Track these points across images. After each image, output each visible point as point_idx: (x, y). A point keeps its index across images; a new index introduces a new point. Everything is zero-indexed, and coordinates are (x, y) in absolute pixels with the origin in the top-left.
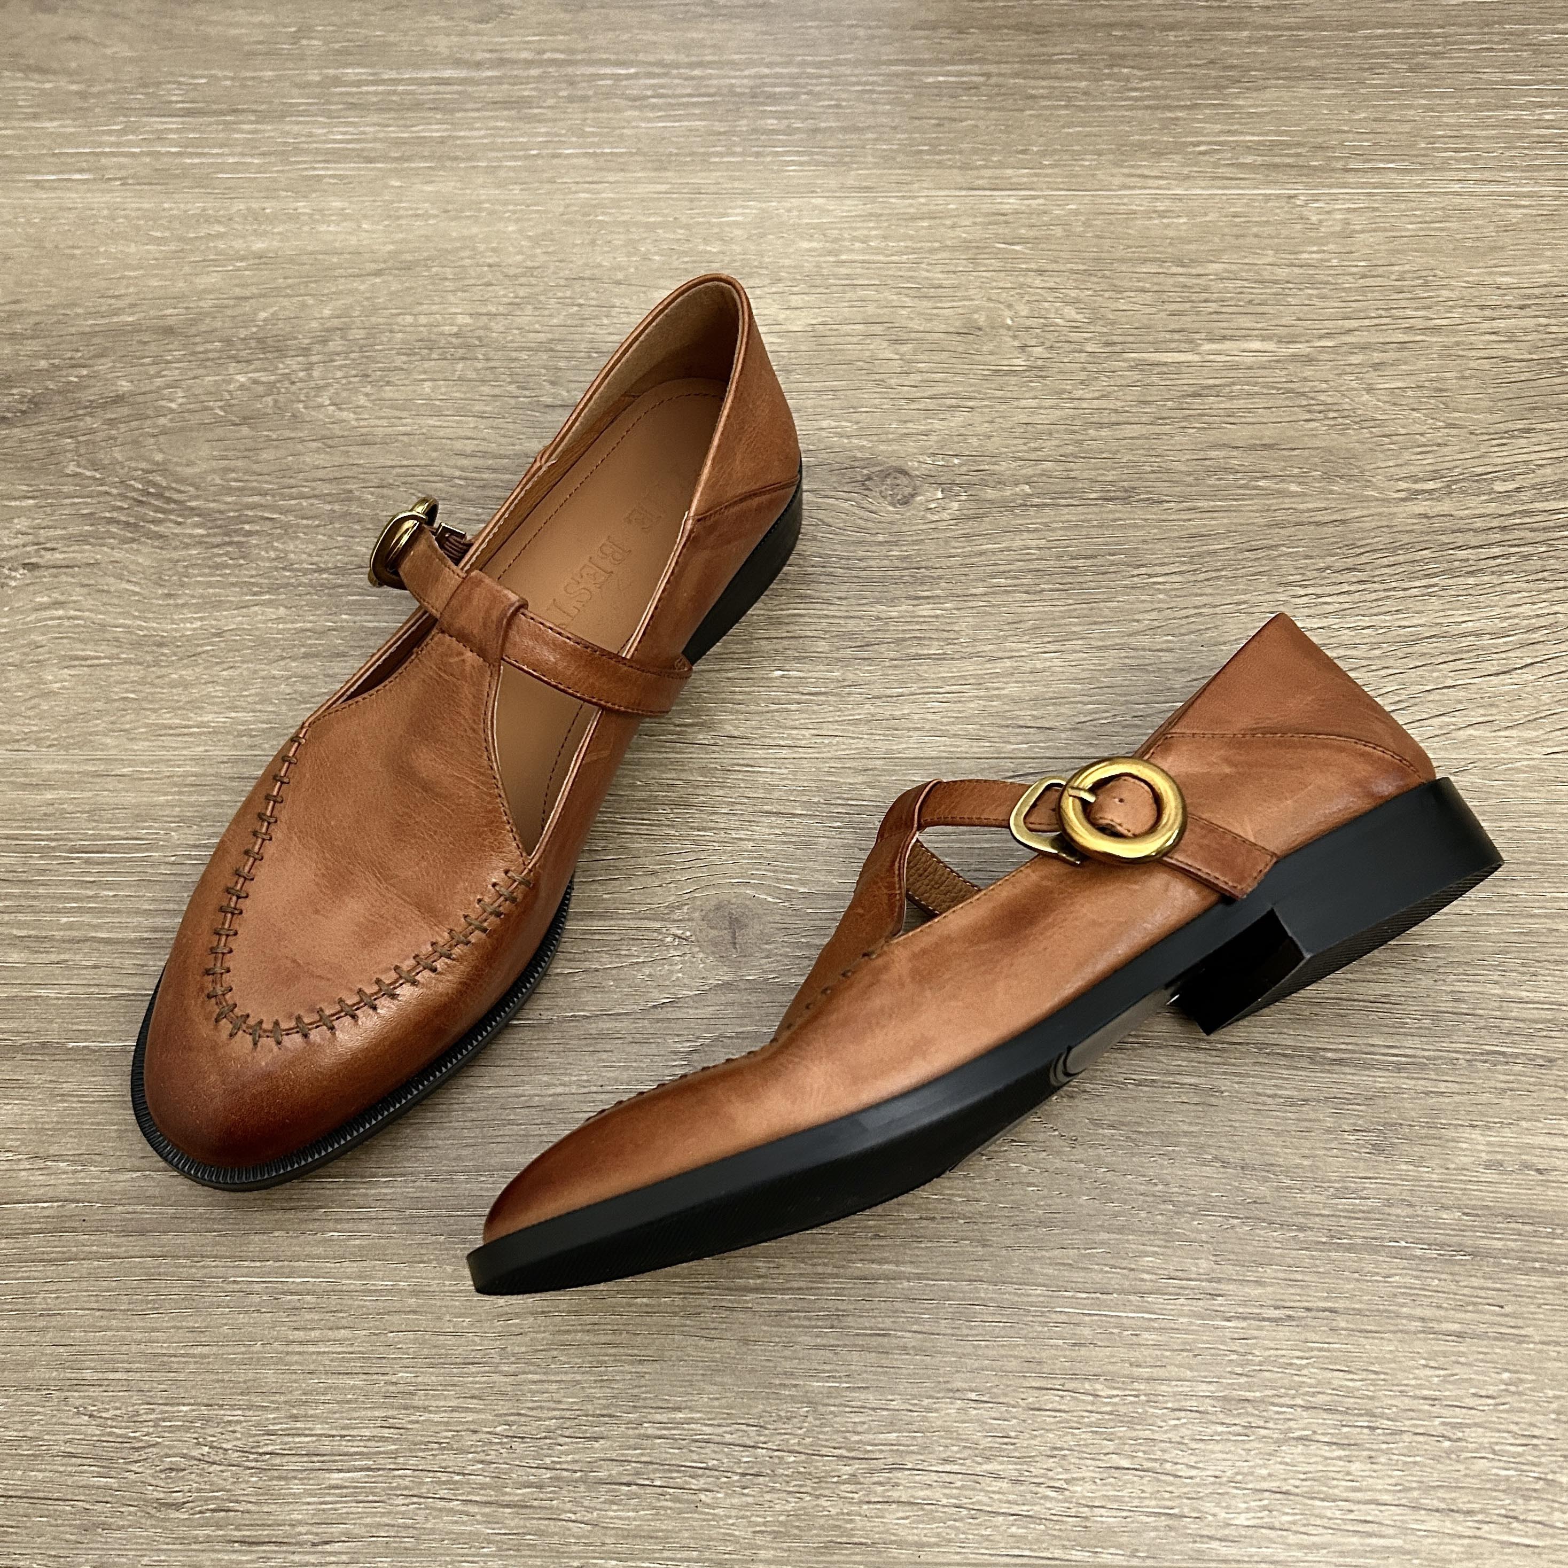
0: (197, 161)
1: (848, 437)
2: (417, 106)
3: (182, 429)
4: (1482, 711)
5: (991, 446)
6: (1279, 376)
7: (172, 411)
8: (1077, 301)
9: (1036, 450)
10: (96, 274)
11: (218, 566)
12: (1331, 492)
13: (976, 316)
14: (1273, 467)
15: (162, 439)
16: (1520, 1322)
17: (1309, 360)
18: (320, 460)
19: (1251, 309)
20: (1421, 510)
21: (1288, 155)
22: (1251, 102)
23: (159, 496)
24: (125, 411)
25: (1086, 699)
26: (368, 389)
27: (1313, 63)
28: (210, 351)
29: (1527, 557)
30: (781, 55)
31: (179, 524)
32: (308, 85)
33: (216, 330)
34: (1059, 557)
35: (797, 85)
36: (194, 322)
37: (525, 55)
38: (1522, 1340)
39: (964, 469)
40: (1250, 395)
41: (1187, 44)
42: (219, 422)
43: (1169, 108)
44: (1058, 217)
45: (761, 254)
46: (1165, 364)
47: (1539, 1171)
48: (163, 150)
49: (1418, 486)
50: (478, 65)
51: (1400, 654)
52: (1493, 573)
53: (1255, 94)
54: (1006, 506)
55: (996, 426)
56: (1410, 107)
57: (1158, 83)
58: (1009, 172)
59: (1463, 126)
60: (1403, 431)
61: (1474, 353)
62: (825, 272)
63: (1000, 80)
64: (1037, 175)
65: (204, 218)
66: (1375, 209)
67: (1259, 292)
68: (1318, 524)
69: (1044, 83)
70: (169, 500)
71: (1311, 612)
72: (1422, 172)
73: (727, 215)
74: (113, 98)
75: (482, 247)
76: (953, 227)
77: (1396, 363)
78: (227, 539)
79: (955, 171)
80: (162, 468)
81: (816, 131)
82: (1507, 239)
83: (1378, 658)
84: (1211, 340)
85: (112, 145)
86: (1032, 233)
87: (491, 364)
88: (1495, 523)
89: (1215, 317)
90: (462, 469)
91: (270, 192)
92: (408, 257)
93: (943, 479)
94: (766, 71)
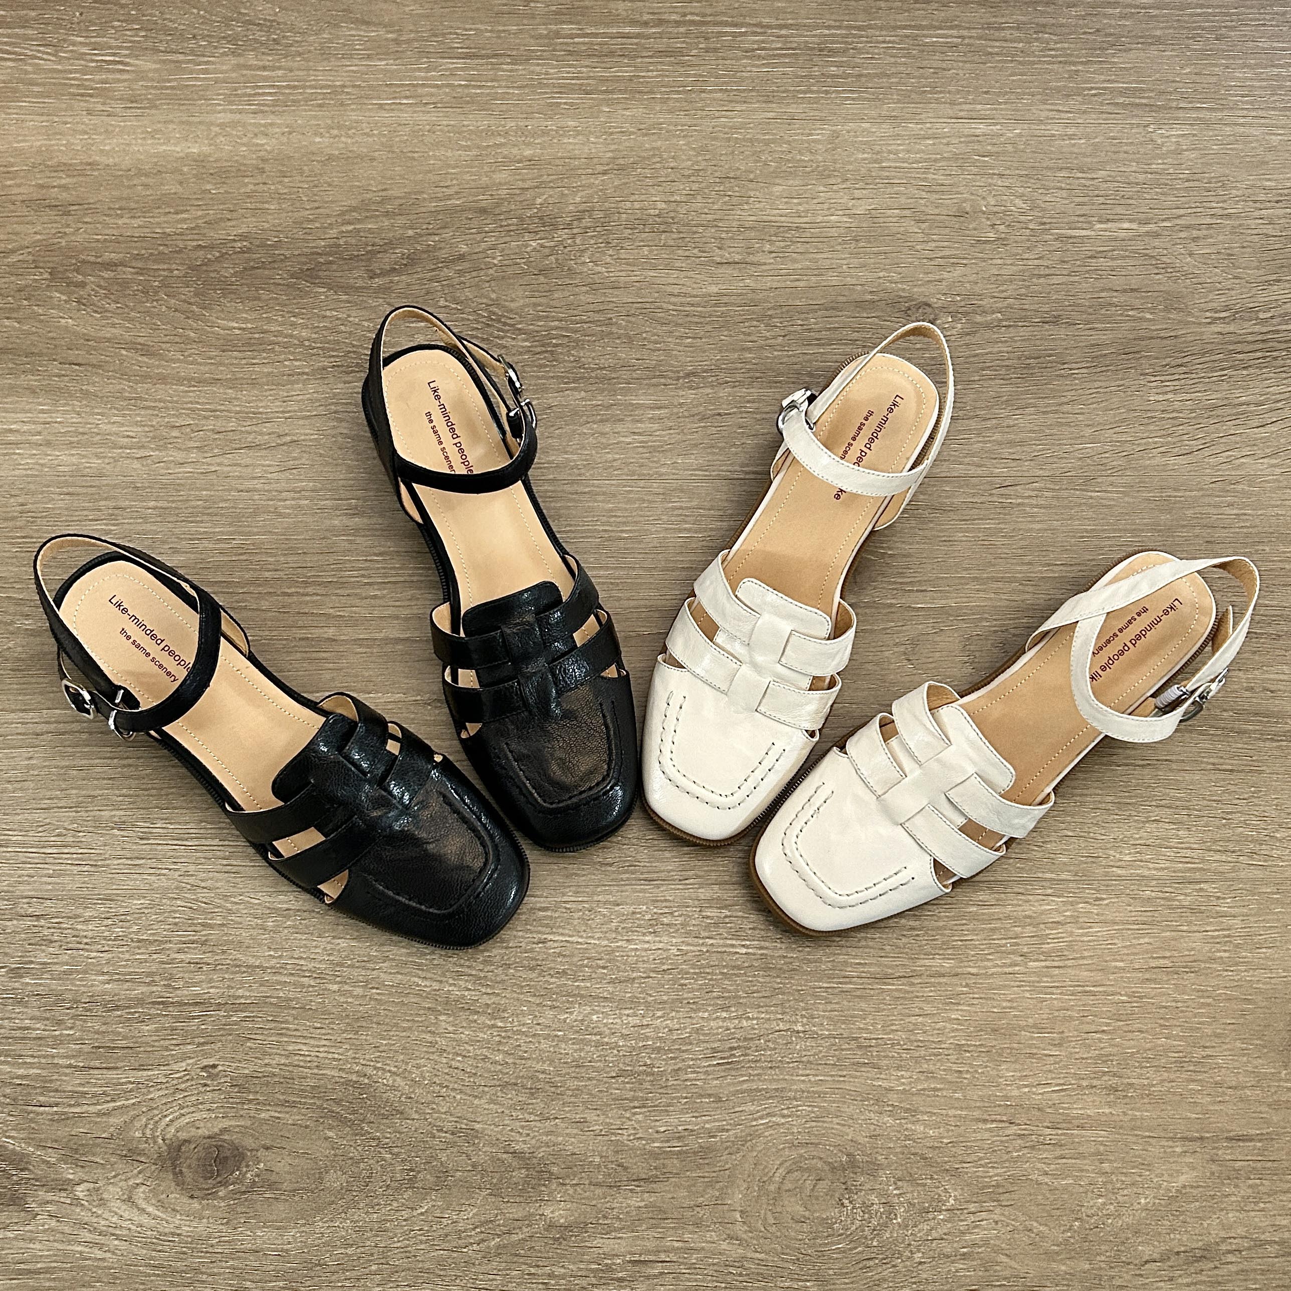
0: (478, 91)
1: (895, 283)
2: (612, 53)
3: (503, 278)
4: (1249, 448)
5: (977, 289)
6: (1139, 245)
7: (495, 265)
8: (1023, 195)
9: (1003, 291)
10: (430, 171)
11: (541, 366)
12: (1169, 319)
13: (964, 205)
14: (1137, 303)
15: (493, 283)
16: (1260, 764)
17: (1157, 235)
18: (590, 298)
19: (1122, 201)
20: (1219, 330)
21: (1143, 98)
22: (1121, 60)
23: (499, 321)
24: (466, 265)
25: (1037, 442)
26: (611, 252)
27: (1158, 33)
28: (510, 225)
29: (1275, 358)
30: (835, 21)
31: (514, 339)
32: (541, 36)
33: (511, 210)
34: (1019, 359)
35: (846, 43)
36: (498, 205)
37: (674, 17)
38: (1261, 772)
39: (963, 304)
40: (1124, 258)
41: (1083, 18)
42: (524, 273)
43: (1074, 64)
44: (1009, 138)
45: (835, 162)
46: (1075, 237)
47: (1272, 692)
48: (456, 83)
49: (1217, 315)
50: (646, 24)
51: (1206, 416)
52: (1257, 368)
53: (1124, 54)
54: (988, 326)
55: (980, 276)
56: (1216, 65)
57: (1066, 45)
58: (979, 107)
59: (1246, 78)
60: (1209, 281)
61: (1249, 231)
62: (874, 174)
63: (972, 41)
64: (996, 109)
65: (489, 132)
66: (1194, 135)
67: (1130, 191)
68: (1162, 338)
69: (997, 44)
70: (505, 324)
71: (1159, 391)
72: (1222, 110)
73: (811, 135)
74: (416, 44)
75: (665, 155)
76: (948, 144)
77: (1205, 237)
78: (544, 349)
79: (947, 106)
80: (496, 303)
81: (861, 76)
82: (1269, 157)
83: (1194, 418)
84: (1100, 222)
85: (423, 79)
86: (995, 149)
87: (682, 235)
88: (1259, 337)
89: (1103, 207)
90: (675, 304)
91: (529, 116)
92: (621, 161)
93: (950, 310)
94: (827, 32)
